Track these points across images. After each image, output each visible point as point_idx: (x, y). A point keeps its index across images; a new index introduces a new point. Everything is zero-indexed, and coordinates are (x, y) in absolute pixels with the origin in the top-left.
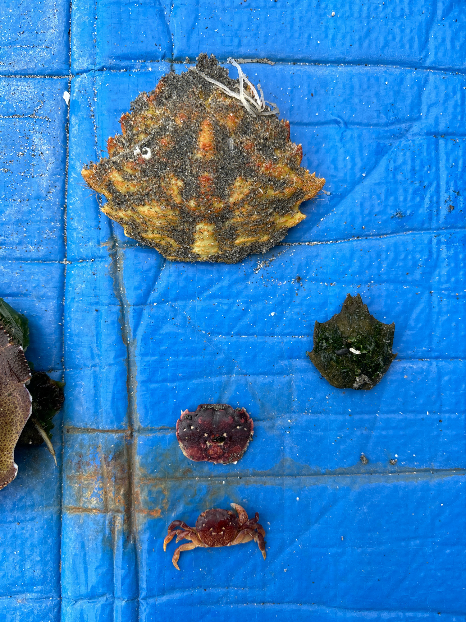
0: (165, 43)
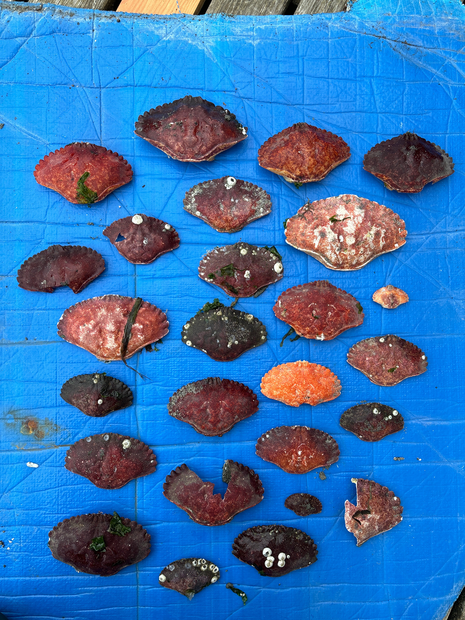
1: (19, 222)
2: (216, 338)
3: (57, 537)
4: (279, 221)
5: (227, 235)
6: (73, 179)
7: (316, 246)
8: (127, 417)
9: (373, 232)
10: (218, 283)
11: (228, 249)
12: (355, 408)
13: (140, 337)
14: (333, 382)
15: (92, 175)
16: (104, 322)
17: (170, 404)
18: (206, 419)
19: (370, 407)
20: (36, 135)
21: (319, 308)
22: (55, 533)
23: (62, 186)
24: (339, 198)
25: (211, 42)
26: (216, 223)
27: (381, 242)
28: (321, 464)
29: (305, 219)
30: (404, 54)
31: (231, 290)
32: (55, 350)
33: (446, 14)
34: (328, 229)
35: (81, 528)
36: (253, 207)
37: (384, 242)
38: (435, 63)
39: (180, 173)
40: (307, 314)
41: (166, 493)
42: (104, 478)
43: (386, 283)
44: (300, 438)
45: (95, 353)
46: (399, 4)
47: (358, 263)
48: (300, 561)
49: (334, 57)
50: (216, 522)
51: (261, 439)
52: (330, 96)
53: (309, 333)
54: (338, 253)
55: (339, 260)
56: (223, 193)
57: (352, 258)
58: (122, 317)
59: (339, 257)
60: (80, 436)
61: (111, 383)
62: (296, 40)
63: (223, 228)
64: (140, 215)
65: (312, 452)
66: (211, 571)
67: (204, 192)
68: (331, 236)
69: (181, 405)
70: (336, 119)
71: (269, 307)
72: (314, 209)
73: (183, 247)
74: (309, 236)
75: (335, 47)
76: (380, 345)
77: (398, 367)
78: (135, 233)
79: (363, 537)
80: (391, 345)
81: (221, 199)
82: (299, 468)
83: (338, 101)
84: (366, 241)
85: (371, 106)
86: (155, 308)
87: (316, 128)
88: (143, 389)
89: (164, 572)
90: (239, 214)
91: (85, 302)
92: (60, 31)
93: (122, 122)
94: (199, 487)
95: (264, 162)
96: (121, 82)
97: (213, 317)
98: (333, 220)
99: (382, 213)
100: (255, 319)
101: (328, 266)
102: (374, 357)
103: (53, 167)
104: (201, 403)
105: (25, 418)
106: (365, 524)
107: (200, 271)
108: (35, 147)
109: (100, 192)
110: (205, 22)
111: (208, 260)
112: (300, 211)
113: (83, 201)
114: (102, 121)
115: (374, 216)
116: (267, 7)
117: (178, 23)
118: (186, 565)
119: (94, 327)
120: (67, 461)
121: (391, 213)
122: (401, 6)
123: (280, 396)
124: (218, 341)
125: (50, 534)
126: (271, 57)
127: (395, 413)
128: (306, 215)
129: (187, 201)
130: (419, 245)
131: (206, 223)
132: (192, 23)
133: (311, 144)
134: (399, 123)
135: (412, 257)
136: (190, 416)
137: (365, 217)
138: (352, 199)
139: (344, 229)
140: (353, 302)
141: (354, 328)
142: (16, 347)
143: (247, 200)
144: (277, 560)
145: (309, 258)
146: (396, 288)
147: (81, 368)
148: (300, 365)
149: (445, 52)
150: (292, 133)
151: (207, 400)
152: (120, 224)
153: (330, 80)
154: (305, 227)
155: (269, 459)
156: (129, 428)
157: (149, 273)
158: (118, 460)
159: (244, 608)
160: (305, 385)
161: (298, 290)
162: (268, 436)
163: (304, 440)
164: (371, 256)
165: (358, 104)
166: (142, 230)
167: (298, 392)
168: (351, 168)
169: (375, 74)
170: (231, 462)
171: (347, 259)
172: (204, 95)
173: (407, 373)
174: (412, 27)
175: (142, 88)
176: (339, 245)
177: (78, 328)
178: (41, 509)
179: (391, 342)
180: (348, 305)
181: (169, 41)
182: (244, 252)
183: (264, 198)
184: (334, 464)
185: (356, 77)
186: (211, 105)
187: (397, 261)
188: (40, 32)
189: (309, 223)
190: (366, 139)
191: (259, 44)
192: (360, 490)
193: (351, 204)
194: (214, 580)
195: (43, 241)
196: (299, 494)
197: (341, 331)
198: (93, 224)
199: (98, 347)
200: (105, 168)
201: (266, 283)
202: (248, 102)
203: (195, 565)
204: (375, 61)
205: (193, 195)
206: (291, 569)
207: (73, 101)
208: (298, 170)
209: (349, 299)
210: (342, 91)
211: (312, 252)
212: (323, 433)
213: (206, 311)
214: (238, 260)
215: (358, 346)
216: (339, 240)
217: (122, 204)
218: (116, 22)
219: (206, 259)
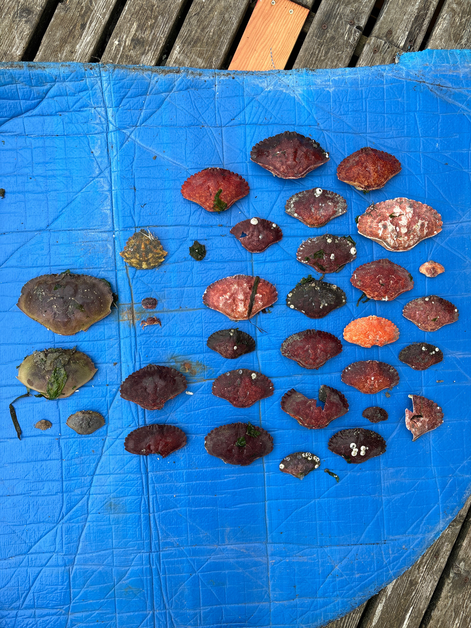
0: (134, 224)
1: (171, 226)
2: (312, 302)
3: (212, 439)
4: (352, 218)
5: (315, 230)
6: (211, 195)
7: (380, 235)
8: (252, 358)
9: (419, 224)
10: (311, 264)
11: (317, 240)
12: (409, 348)
13: (260, 303)
14: (394, 330)
15: (224, 191)
16: (236, 293)
17: (282, 348)
18: (309, 357)
19: (420, 346)
20: (179, 163)
21: (384, 278)
22: (209, 437)
23: (203, 200)
24: (395, 200)
25: (300, 90)
26: (309, 221)
27: (425, 230)
28: (387, 386)
29: (372, 216)
30: (439, 93)
31: (320, 268)
32: (200, 314)
33: (468, 62)
34: (388, 223)
35: (227, 433)
36: (335, 209)
37: (427, 231)
38: (461, 99)
39: (281, 186)
40: (376, 283)
41: (283, 408)
42: (241, 399)
43: (428, 260)
44: (372, 369)
45: (230, 315)
46: (434, 56)
47: (409, 246)
48: (375, 451)
49: (388, 98)
50: (319, 426)
51: (345, 371)
52: (385, 126)
53: (377, 296)
54: (395, 239)
55: (396, 245)
56: (314, 200)
57: (405, 242)
58: (248, 290)
59: (396, 242)
60: (221, 372)
61: (241, 335)
62: (361, 87)
63: (313, 225)
64: (256, 218)
65: (381, 378)
66: (315, 461)
67: (300, 200)
68: (391, 227)
69: (291, 348)
70: (390, 142)
71: (346, 279)
72: (377, 209)
73: (284, 239)
74: (375, 228)
75: (389, 91)
76: (426, 302)
77: (438, 317)
78: (253, 231)
79: (418, 434)
80: (433, 303)
81: (312, 204)
82: (372, 389)
83: (391, 130)
84: (414, 231)
85: (415, 132)
86: (268, 283)
87: (376, 150)
88: (261, 339)
89: (283, 462)
90: (325, 214)
91: (221, 280)
92: (192, 87)
93: (238, 151)
94: (306, 402)
95: (341, 176)
96: (235, 122)
97: (309, 288)
98: (391, 216)
99: (424, 209)
100: (338, 288)
101: (388, 248)
102: (422, 311)
103: (196, 187)
104: (304, 346)
105: (183, 361)
106: (419, 424)
107: (298, 256)
108: (179, 172)
109: (229, 203)
110: (295, 76)
111: (303, 248)
112: (367, 210)
113: (217, 210)
114: (224, 151)
115: (419, 213)
116: (337, 61)
117: (275, 78)
118: (298, 457)
119: (230, 297)
120: (213, 389)
121: (431, 210)
122: (435, 58)
123: (358, 340)
124: (313, 304)
125: (206, 439)
126: (343, 99)
127: (437, 350)
128: (372, 213)
129: (288, 206)
130: (451, 232)
131: (300, 221)
132: (285, 77)
133: (374, 163)
134: (435, 144)
135: (446, 240)
136: (297, 356)
137: (414, 213)
138: (404, 200)
139: (399, 222)
140: (406, 273)
141: (408, 291)
142: (174, 313)
143: (330, 204)
144: (360, 451)
145: (374, 243)
146: (435, 262)
147: (219, 326)
148: (371, 319)
149: (468, 91)
150: (360, 155)
151: (308, 344)
152: (242, 225)
153: (385, 115)
154: (372, 222)
155: (351, 384)
156: (253, 366)
157: (261, 259)
158: (250, 387)
159: (337, 485)
160: (375, 332)
161: (368, 266)
162: (349, 368)
163: (375, 370)
164: (418, 241)
165: (406, 131)
166: (258, 228)
167: (370, 337)
168: (402, 178)
169: (418, 109)
170: (325, 386)
171: (401, 243)
172: (296, 129)
173: (445, 321)
174: (444, 73)
175: (251, 125)
176: (396, 233)
177: (219, 298)
178: (197, 423)
179: (434, 300)
180: (403, 275)
181: (270, 92)
182: (329, 241)
183: (342, 202)
184: (396, 386)
185: (404, 112)
186: (302, 137)
187: (436, 244)
188: (179, 88)
189: (374, 219)
190: (411, 157)
191: (334, 91)
192: (415, 402)
193: (403, 205)
194: (316, 466)
195: (188, 239)
196: (372, 407)
197: (399, 294)
198: (222, 226)
199: (233, 311)
200: (233, 186)
201: (345, 262)
202: (327, 133)
203: (304, 456)
204: (418, 100)
205: (292, 202)
206: (369, 457)
207: (203, 137)
208: (366, 182)
209: (403, 271)
210: (394, 122)
211: (377, 239)
212: (388, 365)
213: (303, 284)
214: (325, 247)
215: (410, 304)
216: (396, 230)
217: (241, 211)
218: (231, 79)
219: (302, 247)
